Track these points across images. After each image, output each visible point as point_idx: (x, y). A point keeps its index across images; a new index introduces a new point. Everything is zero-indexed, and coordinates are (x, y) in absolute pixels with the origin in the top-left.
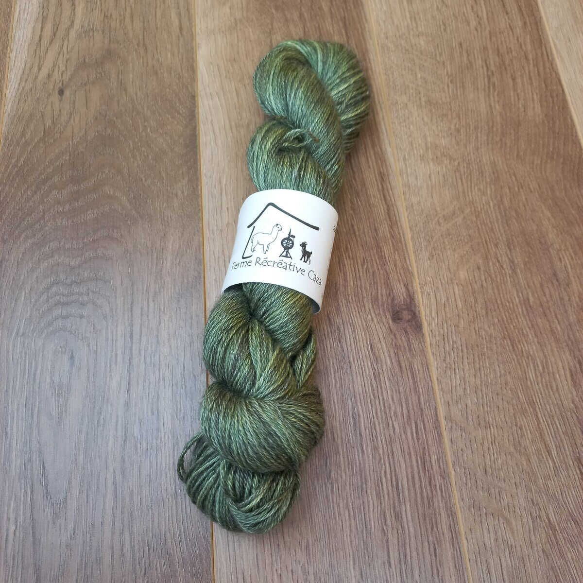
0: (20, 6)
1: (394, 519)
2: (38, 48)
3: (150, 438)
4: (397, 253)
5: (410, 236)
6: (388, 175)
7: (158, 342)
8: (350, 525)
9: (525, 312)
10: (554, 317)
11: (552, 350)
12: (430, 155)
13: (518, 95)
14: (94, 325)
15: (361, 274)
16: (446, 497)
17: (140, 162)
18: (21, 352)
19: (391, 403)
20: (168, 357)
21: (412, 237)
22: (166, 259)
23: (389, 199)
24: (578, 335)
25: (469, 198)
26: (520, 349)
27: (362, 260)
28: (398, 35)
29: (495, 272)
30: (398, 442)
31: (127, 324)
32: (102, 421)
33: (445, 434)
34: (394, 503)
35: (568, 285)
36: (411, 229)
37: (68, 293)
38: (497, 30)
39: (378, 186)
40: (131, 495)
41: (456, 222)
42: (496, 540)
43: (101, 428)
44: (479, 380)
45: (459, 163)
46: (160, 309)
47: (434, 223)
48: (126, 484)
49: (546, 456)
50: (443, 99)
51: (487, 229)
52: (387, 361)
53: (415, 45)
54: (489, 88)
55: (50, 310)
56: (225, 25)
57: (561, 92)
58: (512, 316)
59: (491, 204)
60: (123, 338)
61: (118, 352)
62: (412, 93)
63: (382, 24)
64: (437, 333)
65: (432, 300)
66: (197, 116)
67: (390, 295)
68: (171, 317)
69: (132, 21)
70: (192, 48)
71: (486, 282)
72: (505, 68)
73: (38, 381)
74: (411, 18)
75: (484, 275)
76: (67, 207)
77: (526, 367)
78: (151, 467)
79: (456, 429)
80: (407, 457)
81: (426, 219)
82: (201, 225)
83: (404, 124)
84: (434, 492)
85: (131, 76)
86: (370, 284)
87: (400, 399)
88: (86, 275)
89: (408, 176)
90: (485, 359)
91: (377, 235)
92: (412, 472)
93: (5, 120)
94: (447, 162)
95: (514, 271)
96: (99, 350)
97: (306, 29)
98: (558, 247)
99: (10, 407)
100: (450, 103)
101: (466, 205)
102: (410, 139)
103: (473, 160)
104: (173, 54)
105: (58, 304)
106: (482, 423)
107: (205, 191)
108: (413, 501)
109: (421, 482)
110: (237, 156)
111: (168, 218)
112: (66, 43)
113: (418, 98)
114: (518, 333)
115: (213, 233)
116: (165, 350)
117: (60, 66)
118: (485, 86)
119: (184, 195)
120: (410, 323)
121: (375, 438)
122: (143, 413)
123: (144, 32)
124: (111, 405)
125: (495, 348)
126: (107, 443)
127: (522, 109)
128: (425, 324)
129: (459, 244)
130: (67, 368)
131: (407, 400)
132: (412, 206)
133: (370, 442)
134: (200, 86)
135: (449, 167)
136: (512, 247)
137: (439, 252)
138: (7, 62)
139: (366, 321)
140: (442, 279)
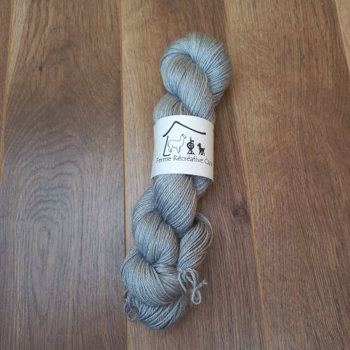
0: (15, 12)
1: (228, 331)
2: (27, 40)
3: (93, 282)
4: (238, 173)
5: (246, 163)
6: (235, 124)
7: (97, 225)
8: (203, 334)
9: (312, 212)
10: (329, 215)
11: (326, 236)
12: (261, 111)
13: (319, 72)
14: (61, 215)
16: (258, 320)
17: (87, 115)
18: (21, 230)
20: (103, 235)
21: (248, 164)
22: (102, 175)
23: (235, 139)
24: (343, 226)
25: (283, 139)
26: (307, 234)
27: (217, 178)
28: (246, 31)
29: (296, 187)
31: (80, 214)
32: (66, 271)
33: (260, 284)
34: (229, 322)
35: (339, 196)
36: (247, 159)
37: (46, 195)
38: (309, 27)
39: (228, 130)
40: (83, 314)
41: (274, 155)
42: (286, 345)
43: (65, 275)
44: (282, 252)
45: (279, 117)
46: (99, 206)
47: (261, 155)
48: (79, 307)
49: (318, 299)
50: (272, 74)
51: (293, 159)
52: (228, 240)
53: (256, 37)
54: (301, 66)
55: (36, 205)
56: (139, 24)
57: (346, 69)
58: (304, 214)
59: (297, 144)
60: (78, 223)
61: (75, 231)
62: (253, 71)
63: (236, 22)
64: (259, 224)
65: (257, 203)
66: (121, 84)
67: (232, 199)
68: (105, 211)
69: (83, 22)
70: (119, 39)
71: (290, 193)
72: (312, 53)
73: (30, 247)
74: (254, 19)
75: (289, 188)
76: (45, 142)
77: (310, 245)
78: (93, 299)
79: (267, 281)
80: (238, 296)
81: (256, 152)
82: (123, 155)
83: (247, 91)
84: (252, 317)
85: (82, 58)
86: (221, 192)
87: (235, 263)
88: (56, 184)
89: (247, 125)
90: (286, 240)
91: (227, 162)
93: (8, 87)
94: (271, 116)
95: (308, 186)
96: (64, 230)
97: (189, 27)
98: (335, 171)
99: (16, 262)
100: (276, 77)
101: (281, 144)
102: (250, 101)
103: (287, 115)
104: (107, 44)
105: (41, 201)
106: (282, 278)
107: (126, 133)
108: (239, 322)
109: (244, 311)
110: (145, 110)
111: (103, 150)
112: (43, 37)
113: (256, 73)
114: (307, 225)
115: (130, 160)
116: (101, 230)
117: (40, 51)
118: (298, 65)
119: (113, 136)
120: (243, 217)
122: (89, 267)
123: (90, 28)
124: (71, 262)
125: (292, 233)
126: (69, 284)
127: (321, 81)
128: (252, 218)
129: (276, 168)
130: (47, 240)
131: (239, 263)
132: (249, 144)
133: (217, 287)
134: (124, 65)
135: (272, 119)
136: (307, 171)
137: (264, 173)
138: (9, 49)
139: (218, 215)
140: (264, 190)
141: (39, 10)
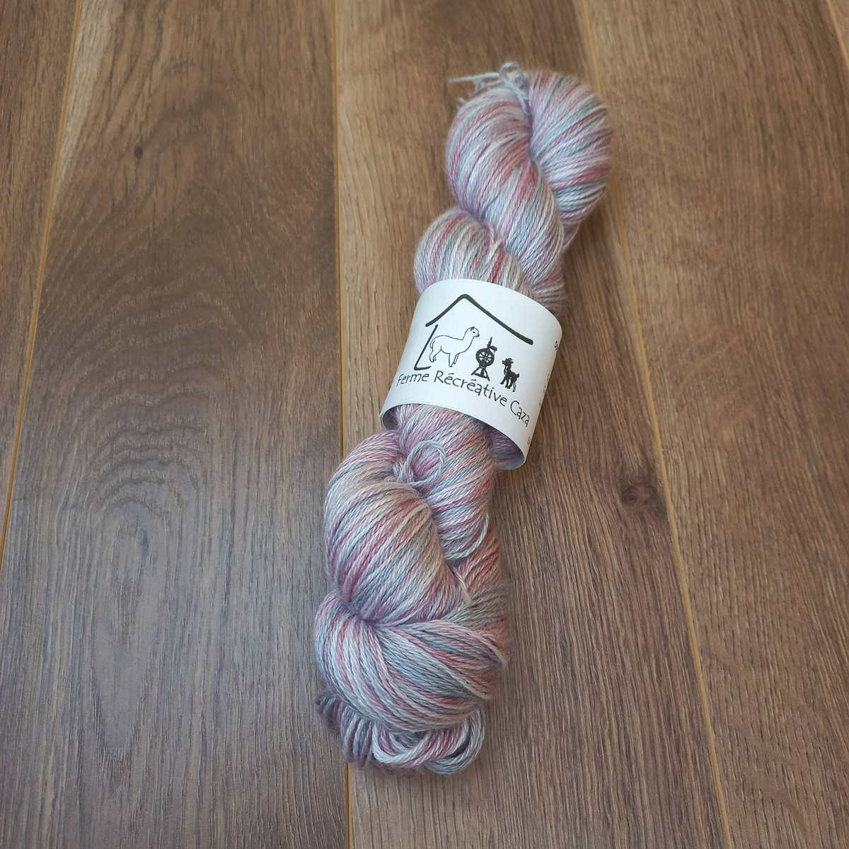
0: (84, 30)
1: (622, 802)
2: (108, 89)
3: (257, 667)
4: (628, 399)
5: (648, 375)
6: (616, 284)
7: (272, 522)
9: (821, 494)
12: (679, 255)
13: (809, 171)
14: (178, 495)
15: (575, 429)
16: (702, 771)
17: (251, 258)
18: (70, 533)
19: (619, 624)
20: (286, 546)
21: (652, 377)
22: (286, 400)
23: (617, 318)
25: (737, 321)
26: (814, 549)
27: (576, 408)
28: (631, 80)
29: (776, 432)
30: (629, 685)
31: (226, 494)
32: (186, 639)
33: (701, 676)
34: (623, 778)
36: (650, 365)
37: (142, 446)
38: (778, 75)
39: (601, 299)
40: (228, 753)
41: (717, 357)
42: (780, 841)
43: (184, 650)
44: (752, 596)
45: (721, 270)
46: (276, 473)
47: (684, 355)
48: (220, 736)
50: (699, 174)
51: (764, 367)
52: (613, 561)
53: (657, 95)
54: (766, 159)
55: (114, 470)
56: (378, 61)
58: (801, 500)
59: (770, 331)
60: (220, 515)
61: (213, 537)
62: (653, 165)
63: (607, 63)
64: (689, 522)
65: (682, 471)
66: (335, 191)
67: (618, 462)
68: (292, 486)
69: (244, 52)
70: (330, 92)
71: (762, 447)
72: (790, 131)
73: (93, 576)
74: (650, 57)
75: (760, 436)
76: (143, 321)
77: (822, 578)
79: (718, 669)
80: (643, 708)
81: (672, 350)
82: (338, 352)
83: (640, 210)
84: (684, 765)
85: (241, 130)
86: (589, 445)
87: (633, 620)
88: (169, 420)
90: (761, 563)
91: (599, 371)
92: (651, 733)
93: (57, 192)
94: (703, 266)
95: (804, 432)
96: (185, 532)
99: (52, 614)
100: (708, 182)
101: (732, 331)
102: (649, 232)
103: (742, 265)
104: (302, 101)
105: (126, 461)
106: (757, 661)
107: (345, 300)
108: (651, 776)
109: (664, 747)
110: (393, 250)
111: (290, 339)
112: (147, 84)
113: (660, 173)
114: (810, 526)
115: (356, 363)
116: (282, 536)
117: (139, 114)
118: (759, 156)
119: (314, 306)
120: (648, 505)
121: (594, 679)
122: (247, 629)
123: (260, 68)
124: (202, 616)
125: (776, 547)
126: (194, 671)
127: (815, 191)
128: (671, 508)
129: (722, 389)
130: (137, 558)
131: (643, 623)
132: (652, 330)
133: (588, 683)
134: (341, 149)
135: (706, 273)
136: (801, 395)
137: (693, 400)
138: (63, 108)
139: (582, 501)
140: (696, 440)
141: (140, 27)
